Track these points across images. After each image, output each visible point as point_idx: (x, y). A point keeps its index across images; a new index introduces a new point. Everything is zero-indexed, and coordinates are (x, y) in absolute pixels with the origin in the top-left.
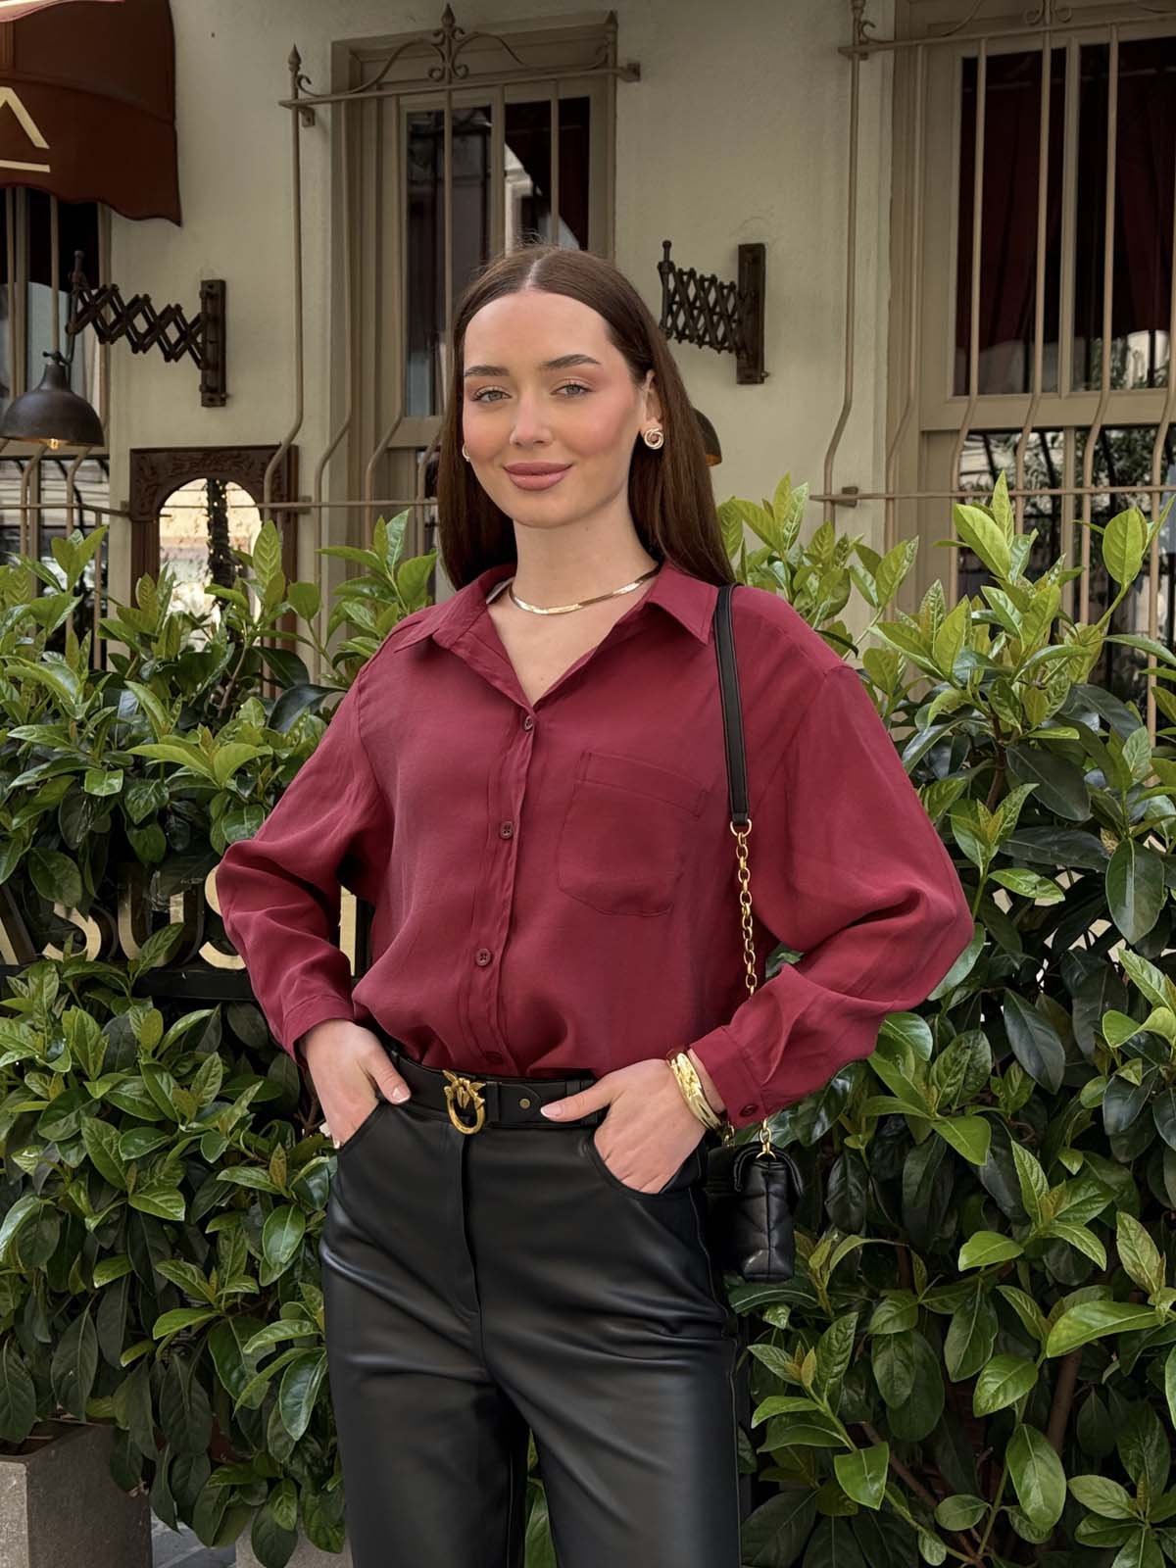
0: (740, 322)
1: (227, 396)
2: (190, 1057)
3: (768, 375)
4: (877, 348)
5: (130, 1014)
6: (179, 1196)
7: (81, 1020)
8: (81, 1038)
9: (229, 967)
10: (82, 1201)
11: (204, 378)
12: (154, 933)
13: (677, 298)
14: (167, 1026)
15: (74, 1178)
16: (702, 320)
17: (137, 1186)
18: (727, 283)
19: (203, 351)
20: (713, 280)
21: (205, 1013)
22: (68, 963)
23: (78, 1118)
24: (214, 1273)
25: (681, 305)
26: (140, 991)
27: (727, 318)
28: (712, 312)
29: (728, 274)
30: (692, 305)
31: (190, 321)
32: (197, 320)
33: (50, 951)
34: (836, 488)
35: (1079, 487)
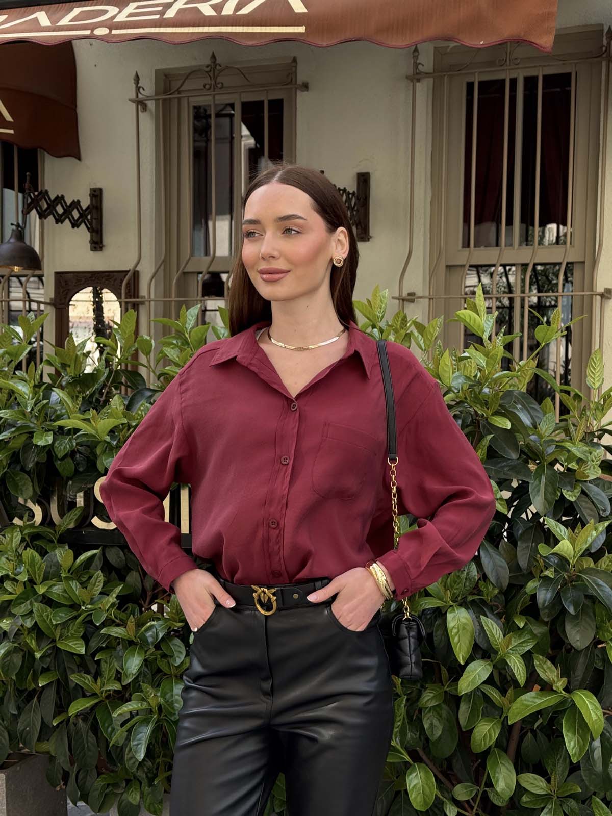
0: (358, 211)
1: (103, 246)
2: (87, 572)
3: (371, 236)
5: (57, 552)
6: (82, 642)
7: (32, 554)
8: (32, 563)
9: (106, 528)
10: (33, 644)
11: (92, 236)
12: (68, 511)
14: (76, 558)
15: (29, 633)
17: (61, 637)
18: (351, 192)
19: (91, 223)
20: (344, 190)
21: (95, 552)
22: (26, 527)
23: (31, 604)
24: (99, 680)
26: (62, 540)
29: (352, 187)
31: (84, 208)
32: (88, 208)
33: (16, 521)
34: (405, 294)
35: (523, 293)
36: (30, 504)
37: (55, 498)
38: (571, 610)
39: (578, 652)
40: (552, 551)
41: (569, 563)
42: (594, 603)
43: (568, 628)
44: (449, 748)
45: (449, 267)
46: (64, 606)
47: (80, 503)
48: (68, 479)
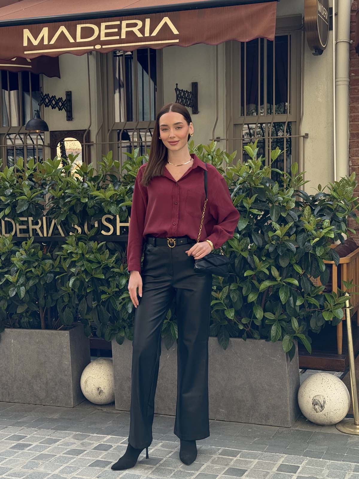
0: (193, 100)
1: (73, 118)
3: (199, 112)
6: (103, 275)
7: (82, 244)
10: (84, 276)
11: (67, 114)
12: (92, 229)
13: (179, 96)
14: (98, 245)
15: (82, 273)
16: (185, 101)
17: (94, 274)
18: (190, 92)
19: (67, 108)
20: (187, 91)
22: (76, 235)
23: (83, 262)
24: (110, 288)
25: (180, 97)
27: (190, 99)
28: (186, 98)
29: (190, 90)
30: (182, 97)
31: (64, 101)
32: (65, 101)
33: (71, 234)
34: (215, 138)
35: (269, 136)
36: (76, 227)
37: (86, 224)
38: (281, 254)
39: (284, 268)
40: (274, 234)
41: (280, 238)
42: (289, 251)
43: (280, 260)
44: (239, 306)
45: (235, 125)
46: (95, 262)
47: (96, 225)
48: (92, 216)
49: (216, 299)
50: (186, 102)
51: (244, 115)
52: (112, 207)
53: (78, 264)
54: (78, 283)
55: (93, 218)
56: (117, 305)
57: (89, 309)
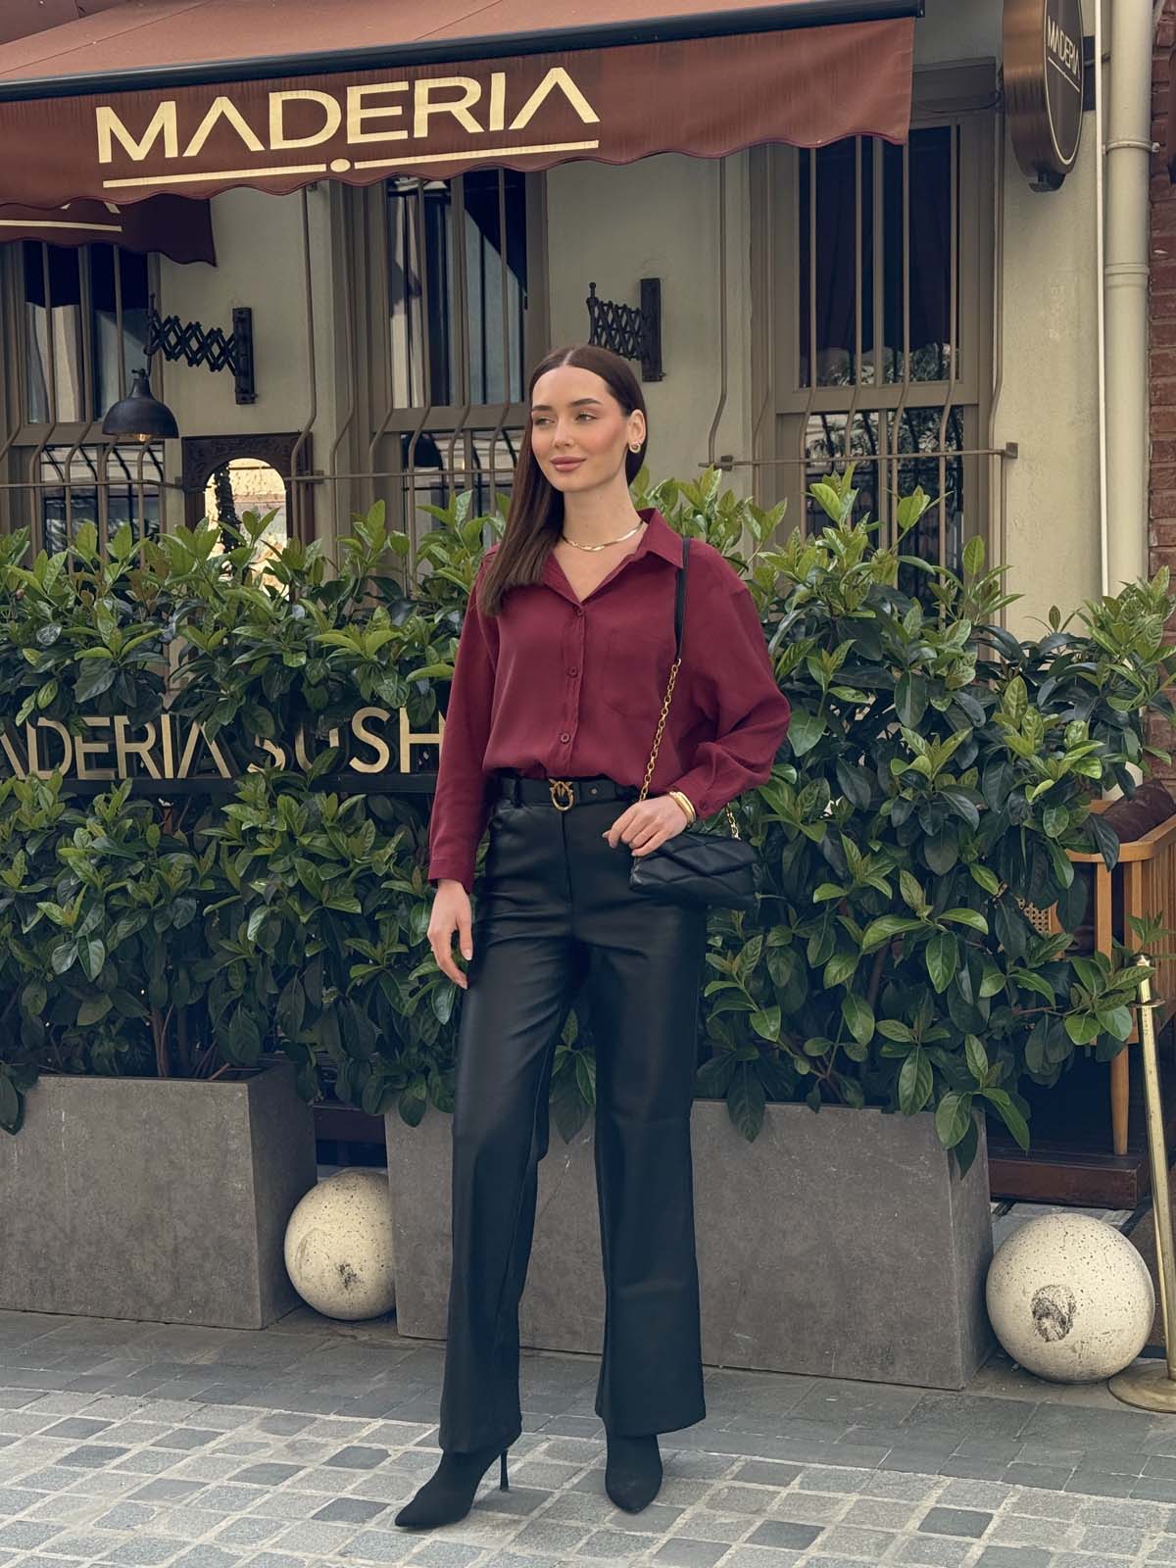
0: (644, 337)
1: (258, 394)
3: (665, 375)
4: (744, 354)
10: (297, 907)
11: (237, 382)
13: (601, 324)
15: (291, 894)
16: (618, 338)
17: (328, 897)
18: (634, 309)
19: (236, 362)
20: (624, 308)
23: (292, 860)
24: (379, 946)
25: (603, 328)
27: (635, 336)
28: (624, 331)
29: (633, 303)
30: (610, 328)
31: (226, 339)
32: (231, 340)
33: (253, 768)
34: (717, 458)
35: (890, 453)
36: (268, 745)
37: (301, 738)
38: (929, 832)
39: (940, 878)
40: (909, 767)
41: (927, 780)
42: (955, 824)
43: (928, 852)
44: (798, 999)
45: (780, 416)
46: (330, 861)
47: (334, 742)
48: (319, 712)
49: (723, 977)
50: (624, 343)
51: (809, 385)
52: (386, 681)
53: (277, 867)
54: (276, 927)
55: (322, 717)
56: (401, 999)
57: (313, 1012)
